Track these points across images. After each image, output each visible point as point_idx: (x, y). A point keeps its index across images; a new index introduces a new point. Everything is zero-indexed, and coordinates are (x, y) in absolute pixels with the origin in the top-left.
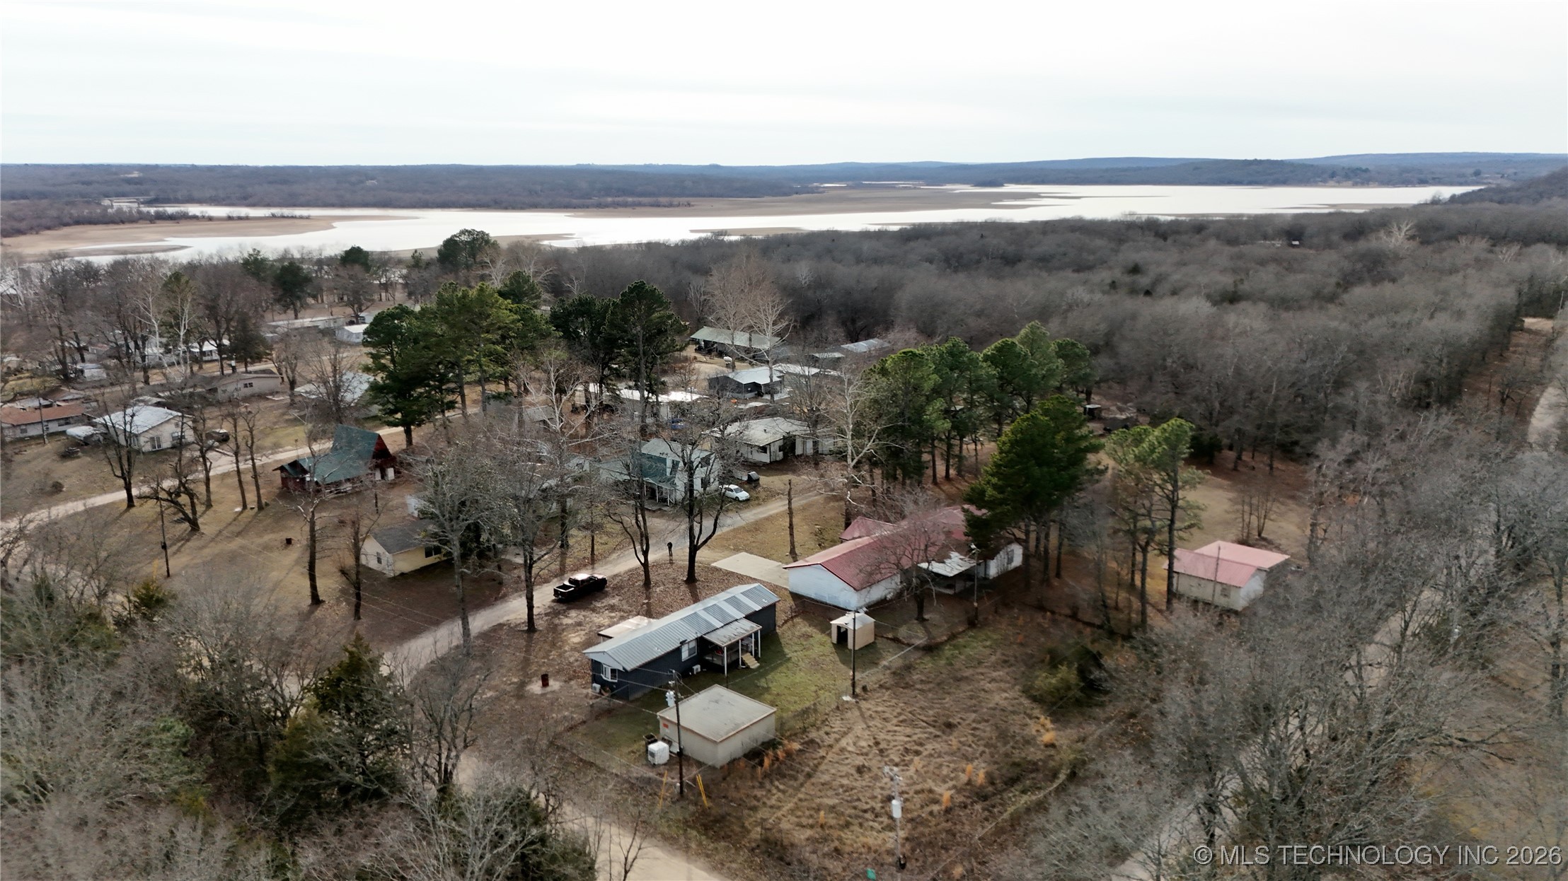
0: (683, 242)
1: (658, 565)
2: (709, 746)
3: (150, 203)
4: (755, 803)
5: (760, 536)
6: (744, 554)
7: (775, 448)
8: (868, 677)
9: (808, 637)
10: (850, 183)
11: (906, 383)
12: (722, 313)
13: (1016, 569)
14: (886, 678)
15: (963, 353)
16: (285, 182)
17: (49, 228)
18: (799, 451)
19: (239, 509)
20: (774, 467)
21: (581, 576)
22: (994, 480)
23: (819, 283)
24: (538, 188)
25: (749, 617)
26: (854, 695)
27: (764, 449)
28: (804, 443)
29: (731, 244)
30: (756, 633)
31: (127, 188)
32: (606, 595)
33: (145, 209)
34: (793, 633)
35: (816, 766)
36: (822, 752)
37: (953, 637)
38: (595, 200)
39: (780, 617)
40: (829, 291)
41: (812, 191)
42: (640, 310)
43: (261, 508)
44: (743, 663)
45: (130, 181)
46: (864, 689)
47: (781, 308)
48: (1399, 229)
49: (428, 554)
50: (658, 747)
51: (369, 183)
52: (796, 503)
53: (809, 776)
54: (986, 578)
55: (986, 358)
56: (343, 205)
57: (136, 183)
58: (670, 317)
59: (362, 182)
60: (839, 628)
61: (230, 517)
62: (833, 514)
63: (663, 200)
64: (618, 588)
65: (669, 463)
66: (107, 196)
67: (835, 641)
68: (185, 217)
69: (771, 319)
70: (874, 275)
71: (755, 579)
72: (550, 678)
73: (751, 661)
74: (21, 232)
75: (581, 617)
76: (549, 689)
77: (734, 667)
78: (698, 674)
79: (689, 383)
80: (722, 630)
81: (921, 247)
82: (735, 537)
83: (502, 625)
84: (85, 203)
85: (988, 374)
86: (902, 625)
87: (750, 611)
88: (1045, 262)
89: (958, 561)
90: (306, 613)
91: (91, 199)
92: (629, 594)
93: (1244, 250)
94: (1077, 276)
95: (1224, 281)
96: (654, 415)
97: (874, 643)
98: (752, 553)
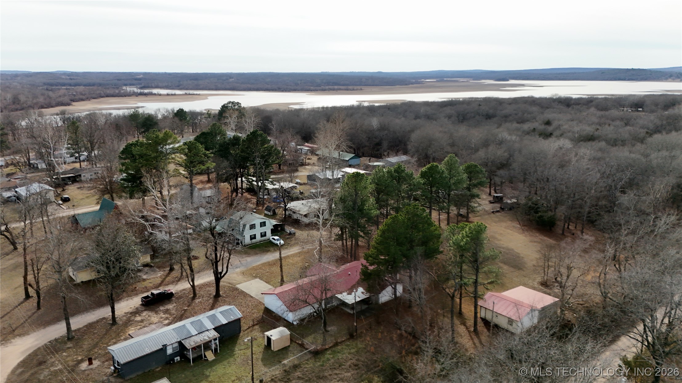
3: (141, 88)
6: (258, 280)
7: (312, 216)
10: (439, 79)
23: (382, 128)
24: (299, 82)
25: (216, 328)
27: (306, 216)
30: (215, 339)
31: (135, 82)
33: (137, 91)
34: (248, 336)
37: (336, 345)
39: (245, 325)
40: (386, 132)
42: (257, 143)
44: (205, 357)
45: (136, 79)
46: (261, 381)
49: (98, 272)
51: (231, 80)
56: (216, 89)
57: (139, 80)
59: (227, 79)
60: (268, 337)
65: (241, 226)
66: (126, 85)
67: (266, 344)
68: (151, 94)
71: (252, 297)
72: (95, 359)
73: (210, 356)
74: (82, 100)
75: (147, 316)
76: (91, 367)
77: (199, 359)
78: (178, 362)
79: (297, 177)
80: (196, 337)
81: (448, 110)
82: (261, 268)
83: (104, 318)
84: (114, 88)
85: (419, 183)
86: (311, 335)
87: (219, 324)
88: (506, 118)
89: (360, 294)
90: (22, 303)
91: (117, 86)
92: (181, 302)
93: (607, 113)
94: (518, 125)
95: (588, 129)
96: (269, 194)
97: (289, 346)
98: (261, 280)
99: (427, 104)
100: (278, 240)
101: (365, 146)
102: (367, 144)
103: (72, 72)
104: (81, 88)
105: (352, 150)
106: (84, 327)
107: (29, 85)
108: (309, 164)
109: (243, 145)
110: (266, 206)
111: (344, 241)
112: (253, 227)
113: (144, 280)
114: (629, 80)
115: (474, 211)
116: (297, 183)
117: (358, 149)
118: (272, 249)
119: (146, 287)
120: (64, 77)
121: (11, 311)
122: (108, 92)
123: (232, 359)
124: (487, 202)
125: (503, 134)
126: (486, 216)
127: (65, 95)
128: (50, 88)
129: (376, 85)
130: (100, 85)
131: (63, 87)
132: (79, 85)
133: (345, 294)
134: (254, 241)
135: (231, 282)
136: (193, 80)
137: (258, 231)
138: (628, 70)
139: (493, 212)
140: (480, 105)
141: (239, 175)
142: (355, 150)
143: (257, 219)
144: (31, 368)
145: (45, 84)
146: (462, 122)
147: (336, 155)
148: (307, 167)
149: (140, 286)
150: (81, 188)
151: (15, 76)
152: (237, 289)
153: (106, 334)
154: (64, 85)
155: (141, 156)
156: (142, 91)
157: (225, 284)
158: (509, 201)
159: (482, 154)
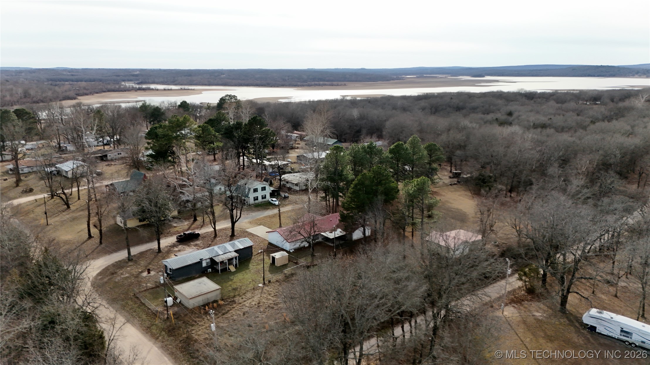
3: (138, 84)
4: (194, 323)
6: (262, 226)
7: (301, 184)
8: (274, 277)
9: (262, 260)
10: (419, 76)
14: (282, 278)
16: (190, 75)
17: (97, 93)
20: (299, 192)
24: (287, 78)
25: (236, 251)
26: (263, 284)
27: (297, 185)
30: (236, 258)
31: (132, 78)
32: (198, 239)
34: (256, 258)
35: (229, 311)
36: (235, 305)
40: (365, 121)
41: (399, 79)
42: (256, 127)
44: (229, 269)
45: (134, 75)
46: (269, 282)
48: (643, 98)
49: (139, 221)
50: (170, 299)
51: (223, 76)
53: (224, 314)
54: (350, 240)
56: (209, 85)
57: (136, 76)
59: (219, 75)
60: (274, 257)
63: (335, 83)
64: (204, 237)
65: (247, 190)
66: (124, 81)
67: (270, 262)
68: (149, 89)
71: (258, 236)
72: (152, 271)
73: (232, 269)
74: (87, 94)
75: (182, 248)
76: (149, 275)
77: (225, 270)
78: (210, 272)
79: (288, 157)
80: (222, 256)
81: (423, 103)
82: (263, 219)
83: (151, 249)
84: (114, 84)
85: (387, 157)
86: (303, 258)
87: (238, 249)
88: (474, 110)
89: (339, 233)
90: (86, 241)
91: (117, 82)
92: (206, 240)
93: (564, 106)
94: (483, 116)
95: (542, 119)
96: (266, 170)
97: (288, 264)
98: (265, 226)
99: (404, 98)
100: (275, 201)
101: (347, 134)
102: (348, 131)
103: (72, 69)
104: (83, 84)
105: (335, 136)
106: (138, 254)
107: (37, 80)
108: (298, 148)
109: (245, 128)
110: (264, 178)
111: (328, 202)
112: (255, 190)
113: (175, 227)
114: (598, 76)
115: (434, 182)
116: (289, 162)
117: (341, 135)
118: (271, 207)
119: (177, 231)
120: (65, 73)
121: (80, 245)
122: (109, 87)
123: (248, 271)
124: (447, 178)
125: (465, 122)
126: (445, 188)
127: (70, 90)
128: (54, 83)
129: (359, 81)
130: (100, 80)
131: (66, 83)
132: (81, 81)
133: (327, 233)
134: (256, 201)
135: (242, 228)
136: (187, 76)
137: (260, 194)
139: (451, 185)
140: (451, 99)
141: (241, 154)
142: (337, 136)
143: (259, 185)
144: (107, 276)
145: (48, 80)
146: (434, 113)
147: (321, 140)
148: (296, 150)
149: (172, 230)
150: (109, 165)
151: (19, 72)
152: (247, 232)
153: (155, 258)
154: (67, 80)
155: (165, 136)
156: (140, 86)
157: (237, 229)
158: (465, 176)
159: (444, 138)
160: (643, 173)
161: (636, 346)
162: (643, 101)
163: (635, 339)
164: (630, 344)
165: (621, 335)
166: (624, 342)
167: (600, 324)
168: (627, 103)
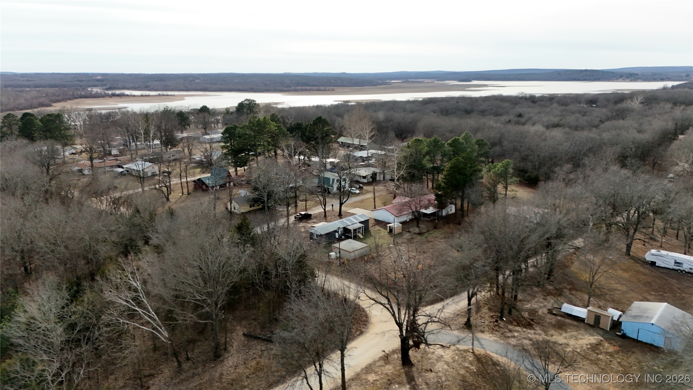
0: (332, 105)
1: (328, 211)
2: (348, 253)
3: (107, 89)
5: (363, 204)
6: (358, 208)
7: (369, 177)
8: (399, 241)
9: (379, 230)
10: (403, 80)
11: (416, 150)
12: (349, 130)
13: (453, 214)
14: (405, 241)
15: (439, 141)
17: (70, 100)
18: (378, 178)
19: (181, 195)
20: (368, 184)
21: (303, 213)
22: (444, 180)
23: (387, 120)
24: (269, 83)
25: (361, 222)
26: (394, 244)
27: (364, 177)
28: (380, 176)
29: (352, 106)
30: (362, 227)
31: (97, 83)
32: (312, 219)
33: (107, 92)
34: (373, 229)
35: (381, 260)
36: (383, 257)
37: (428, 231)
38: (293, 88)
39: (370, 225)
40: (391, 123)
41: (386, 84)
42: (320, 127)
43: (188, 194)
44: (358, 236)
45: (98, 80)
46: (397, 243)
47: (372, 127)
48: (637, 100)
49: (251, 207)
50: (333, 254)
52: (377, 194)
53: (379, 262)
54: (442, 216)
55: (448, 144)
57: (101, 81)
58: (330, 129)
59: (194, 80)
60: (390, 227)
61: (179, 197)
62: (390, 198)
63: (322, 88)
64: (316, 217)
65: (331, 180)
66: (90, 86)
67: (388, 231)
68: (123, 95)
69: (368, 131)
70: (410, 117)
73: (361, 236)
74: (59, 101)
77: (355, 237)
80: (351, 226)
81: (431, 107)
84: (81, 89)
85: (449, 150)
86: (410, 228)
88: (483, 112)
89: (432, 209)
91: (84, 88)
93: (568, 108)
94: (495, 118)
95: (555, 120)
97: (402, 232)
99: (408, 102)
100: (355, 190)
103: (23, 74)
109: (310, 128)
114: (583, 80)
125: (489, 122)
128: (18, 89)
129: (346, 86)
130: (63, 86)
131: (28, 89)
133: (423, 210)
138: (581, 71)
152: (349, 213)
154: (27, 86)
160: (656, 163)
161: (686, 272)
162: (637, 103)
163: (686, 267)
164: (682, 271)
165: (675, 265)
166: (677, 270)
167: (660, 260)
168: (623, 105)
